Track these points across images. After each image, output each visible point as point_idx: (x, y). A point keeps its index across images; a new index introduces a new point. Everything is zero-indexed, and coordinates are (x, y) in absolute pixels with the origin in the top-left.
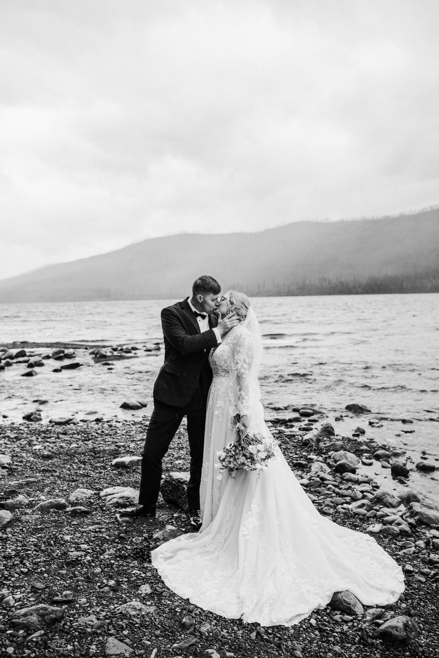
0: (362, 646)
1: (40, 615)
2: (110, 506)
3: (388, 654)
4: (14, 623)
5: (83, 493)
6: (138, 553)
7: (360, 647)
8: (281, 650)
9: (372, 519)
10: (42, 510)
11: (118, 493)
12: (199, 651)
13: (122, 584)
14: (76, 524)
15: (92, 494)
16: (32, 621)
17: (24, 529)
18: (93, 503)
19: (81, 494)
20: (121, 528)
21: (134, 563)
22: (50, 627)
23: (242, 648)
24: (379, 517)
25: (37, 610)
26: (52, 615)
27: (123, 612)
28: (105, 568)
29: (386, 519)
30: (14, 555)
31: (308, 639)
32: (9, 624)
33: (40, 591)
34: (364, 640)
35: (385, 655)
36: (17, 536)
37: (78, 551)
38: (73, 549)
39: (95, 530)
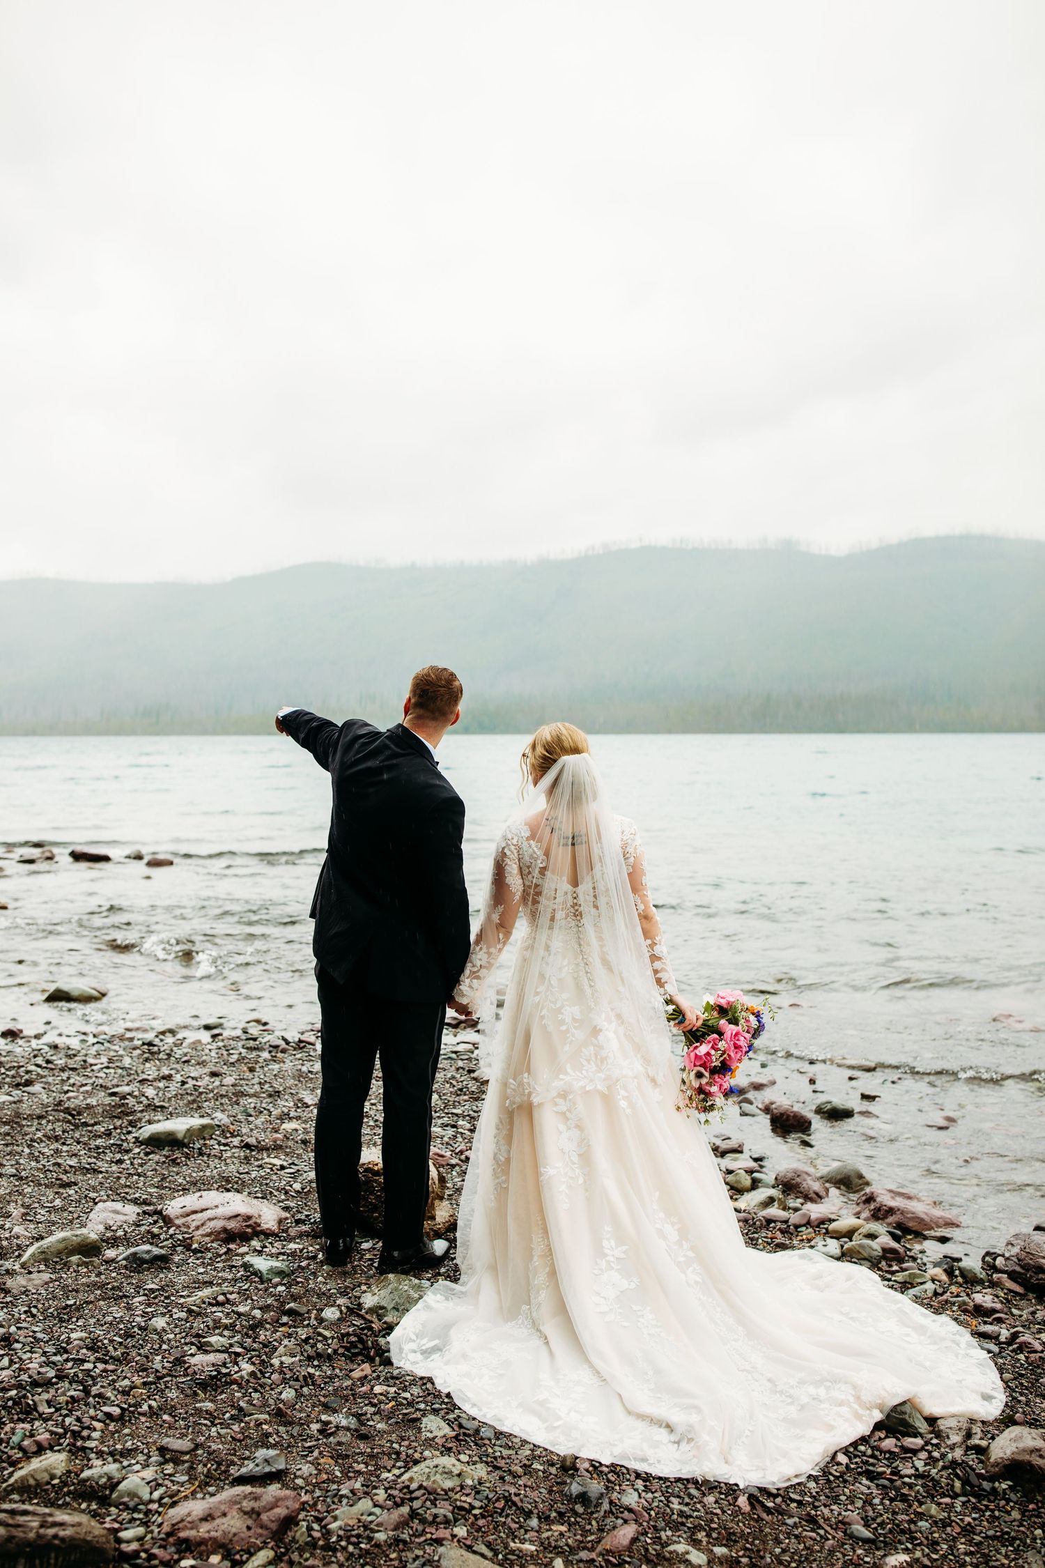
0: (973, 1500)
1: (246, 1513)
2: (207, 1239)
3: (1034, 1510)
4: (186, 1540)
5: (117, 1212)
6: (353, 1345)
7: (969, 1501)
8: (820, 1527)
9: (804, 1229)
10: (46, 1261)
11: (217, 1206)
12: (654, 1553)
13: (368, 1420)
14: (158, 1290)
15: (138, 1214)
16: (234, 1530)
17: (34, 1311)
18: (158, 1235)
19: (112, 1215)
20: (271, 1290)
21: (362, 1370)
22: (281, 1540)
23: (734, 1534)
24: (816, 1223)
25: (233, 1502)
26: (277, 1511)
27: (425, 1484)
28: (302, 1387)
29: (832, 1226)
30: (56, 1377)
31: (860, 1498)
32: (174, 1545)
33: (187, 1457)
34: (972, 1486)
35: (1029, 1511)
36: (27, 1328)
37: (206, 1352)
38: (194, 1350)
39: (215, 1299)
